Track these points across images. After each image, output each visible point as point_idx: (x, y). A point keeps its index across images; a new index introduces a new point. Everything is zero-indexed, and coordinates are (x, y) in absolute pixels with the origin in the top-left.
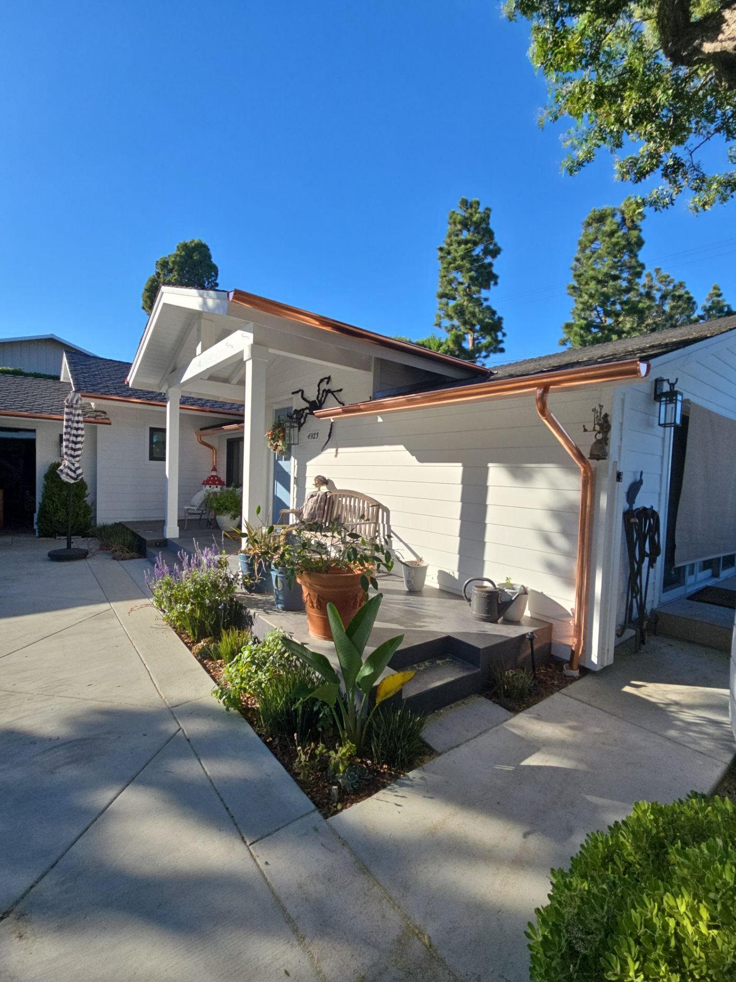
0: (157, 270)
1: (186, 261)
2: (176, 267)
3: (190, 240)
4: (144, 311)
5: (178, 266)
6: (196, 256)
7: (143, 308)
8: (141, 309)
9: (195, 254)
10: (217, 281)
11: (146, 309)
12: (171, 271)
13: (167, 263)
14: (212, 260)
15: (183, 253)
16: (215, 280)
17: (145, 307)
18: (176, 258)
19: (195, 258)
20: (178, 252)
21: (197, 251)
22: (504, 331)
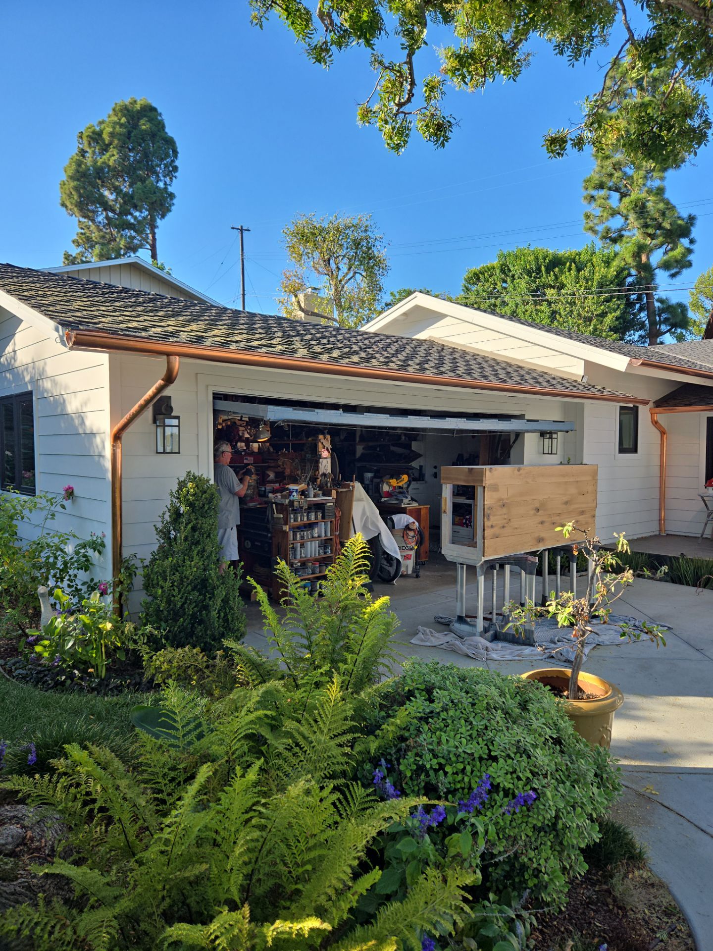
0: (81, 146)
1: (129, 133)
2: (116, 142)
3: (129, 100)
4: (64, 209)
5: (119, 140)
6: (144, 124)
7: (63, 205)
8: (60, 207)
9: (142, 122)
10: (177, 163)
11: (70, 206)
12: (105, 149)
13: (100, 134)
14: (167, 130)
15: (123, 120)
16: (173, 161)
17: (68, 204)
18: (114, 128)
19: (144, 127)
20: (116, 119)
21: (145, 116)
22: (692, 236)
